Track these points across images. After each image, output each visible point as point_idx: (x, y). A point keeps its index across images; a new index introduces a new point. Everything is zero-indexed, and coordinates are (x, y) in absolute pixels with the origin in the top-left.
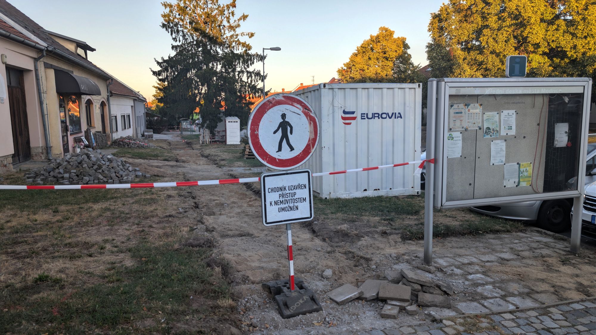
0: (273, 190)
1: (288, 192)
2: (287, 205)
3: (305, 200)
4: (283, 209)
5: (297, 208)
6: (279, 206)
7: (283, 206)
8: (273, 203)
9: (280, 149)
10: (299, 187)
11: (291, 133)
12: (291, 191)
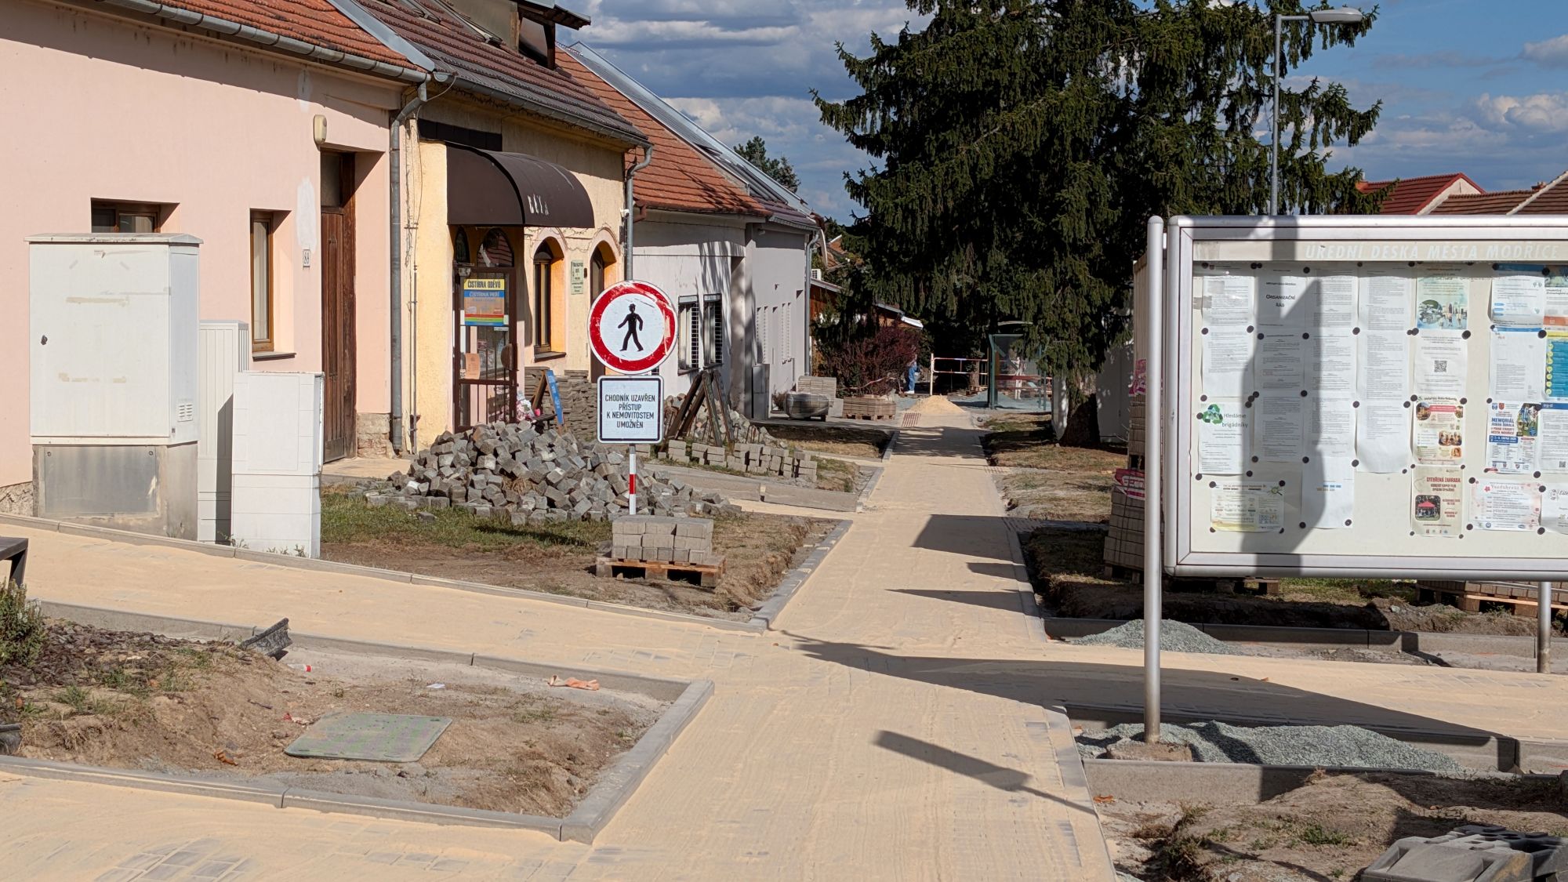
0: (611, 398)
1: (630, 402)
2: (628, 420)
3: (652, 415)
4: (624, 424)
5: (641, 425)
6: (619, 420)
7: (623, 420)
8: (611, 415)
9: (625, 347)
10: (646, 398)
11: (641, 328)
12: (634, 403)
